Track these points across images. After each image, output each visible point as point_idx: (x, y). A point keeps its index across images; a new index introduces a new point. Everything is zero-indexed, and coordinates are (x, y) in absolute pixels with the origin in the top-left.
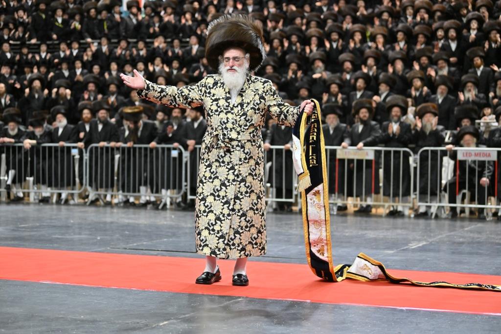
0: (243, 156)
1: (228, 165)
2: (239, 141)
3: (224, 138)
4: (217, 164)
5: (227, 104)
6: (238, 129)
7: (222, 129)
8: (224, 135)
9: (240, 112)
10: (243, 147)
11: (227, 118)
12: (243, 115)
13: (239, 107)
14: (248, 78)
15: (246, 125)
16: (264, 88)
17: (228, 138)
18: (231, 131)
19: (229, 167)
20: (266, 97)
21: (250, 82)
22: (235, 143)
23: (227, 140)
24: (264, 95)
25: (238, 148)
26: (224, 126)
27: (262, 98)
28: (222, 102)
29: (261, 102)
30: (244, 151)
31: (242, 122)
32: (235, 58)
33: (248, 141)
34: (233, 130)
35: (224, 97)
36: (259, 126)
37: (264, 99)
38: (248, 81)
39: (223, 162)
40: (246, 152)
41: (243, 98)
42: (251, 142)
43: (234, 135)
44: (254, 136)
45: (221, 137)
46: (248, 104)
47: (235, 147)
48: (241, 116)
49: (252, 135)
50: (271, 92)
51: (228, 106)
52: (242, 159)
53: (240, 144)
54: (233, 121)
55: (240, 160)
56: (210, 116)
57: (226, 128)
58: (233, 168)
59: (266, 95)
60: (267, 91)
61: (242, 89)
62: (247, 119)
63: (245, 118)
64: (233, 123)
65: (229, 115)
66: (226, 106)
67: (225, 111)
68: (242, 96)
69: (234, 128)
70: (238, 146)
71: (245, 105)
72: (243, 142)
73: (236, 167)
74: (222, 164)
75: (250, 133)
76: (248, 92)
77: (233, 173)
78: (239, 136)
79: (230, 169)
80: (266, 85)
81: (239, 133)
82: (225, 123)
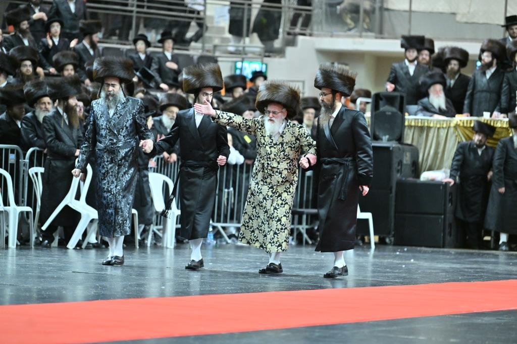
0: (280, 180)
1: (269, 184)
2: (278, 169)
3: (267, 166)
4: (262, 183)
5: (271, 141)
6: (278, 160)
7: (267, 158)
8: (268, 164)
9: (280, 149)
10: (280, 173)
11: (271, 151)
12: (283, 151)
13: (280, 146)
14: (288, 124)
15: (284, 158)
16: (299, 132)
17: (271, 167)
18: (273, 160)
19: (270, 186)
20: (300, 139)
21: (289, 127)
22: (275, 170)
23: (270, 168)
24: (299, 137)
25: (277, 174)
26: (268, 157)
27: (297, 139)
28: (267, 139)
29: (296, 142)
30: (281, 176)
31: (282, 156)
32: (274, 113)
33: (285, 169)
34: (275, 160)
35: (269, 135)
36: (294, 159)
37: (299, 140)
38: (288, 126)
39: (266, 182)
40: (282, 177)
41: (284, 138)
42: (288, 170)
43: (275, 164)
44: (290, 165)
45: (266, 165)
46: (287, 143)
47: (275, 172)
48: (281, 152)
49: (288, 165)
50: (305, 134)
51: (272, 142)
52: (280, 182)
53: (278, 171)
54: (275, 153)
55: (279, 182)
56: (260, 147)
57: (270, 158)
58: (272, 187)
59: (300, 137)
60: (302, 134)
61: (283, 132)
62: (285, 154)
63: (284, 154)
64: (275, 155)
65: (272, 149)
66: (271, 142)
67: (269, 146)
68: (283, 137)
69: (275, 159)
70: (277, 172)
71: (284, 144)
72: (281, 170)
73: (274, 187)
74: (265, 184)
75: (287, 163)
76: (288, 134)
77: (272, 191)
78: (279, 166)
79: (270, 188)
80: (300, 129)
81: (279, 163)
82: (269, 154)
